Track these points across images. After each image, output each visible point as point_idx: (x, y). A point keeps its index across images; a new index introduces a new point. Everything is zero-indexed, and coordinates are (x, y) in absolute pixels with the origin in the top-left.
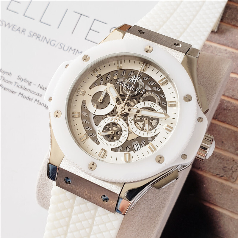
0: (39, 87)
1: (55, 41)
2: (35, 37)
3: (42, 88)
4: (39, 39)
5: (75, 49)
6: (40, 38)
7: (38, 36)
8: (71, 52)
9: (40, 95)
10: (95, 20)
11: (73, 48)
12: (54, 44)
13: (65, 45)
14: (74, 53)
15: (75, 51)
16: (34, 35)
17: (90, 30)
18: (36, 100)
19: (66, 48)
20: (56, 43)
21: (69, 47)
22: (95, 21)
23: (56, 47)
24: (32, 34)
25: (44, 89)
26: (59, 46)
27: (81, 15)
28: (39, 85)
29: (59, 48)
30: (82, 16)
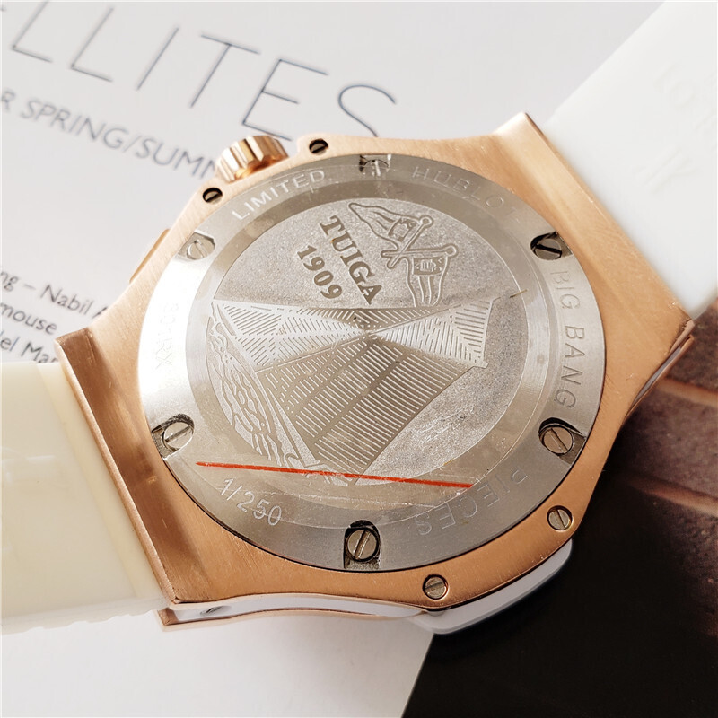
0: (47, 295)
1: (124, 130)
2: (45, 120)
3: (59, 299)
4: (63, 127)
5: (200, 159)
6: (68, 123)
7: (58, 116)
8: (186, 168)
9: (45, 325)
10: (280, 61)
11: (193, 155)
12: (120, 141)
13: (161, 145)
14: (194, 173)
15: (198, 165)
16: (43, 110)
17: (263, 95)
18: (29, 345)
19: (163, 155)
20: (126, 138)
21: (177, 150)
22: (282, 64)
23: (125, 150)
24: (37, 107)
25: (67, 304)
26: (139, 147)
27: (229, 45)
28: (48, 287)
29: (138, 155)
30: (232, 48)
